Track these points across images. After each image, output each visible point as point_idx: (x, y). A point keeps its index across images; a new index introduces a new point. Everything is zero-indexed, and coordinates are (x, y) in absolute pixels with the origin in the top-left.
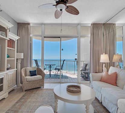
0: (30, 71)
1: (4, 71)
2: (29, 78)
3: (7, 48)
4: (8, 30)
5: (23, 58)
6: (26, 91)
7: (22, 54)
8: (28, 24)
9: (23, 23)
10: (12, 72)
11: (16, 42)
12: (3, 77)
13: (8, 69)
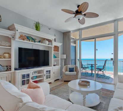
0: (69, 68)
1: (52, 66)
2: (68, 73)
3: (53, 52)
4: (53, 41)
5: (66, 58)
6: (65, 81)
7: (65, 55)
8: (69, 32)
9: (66, 32)
10: (58, 67)
11: (60, 47)
12: (50, 70)
13: (54, 65)
